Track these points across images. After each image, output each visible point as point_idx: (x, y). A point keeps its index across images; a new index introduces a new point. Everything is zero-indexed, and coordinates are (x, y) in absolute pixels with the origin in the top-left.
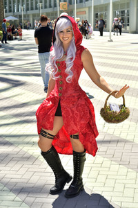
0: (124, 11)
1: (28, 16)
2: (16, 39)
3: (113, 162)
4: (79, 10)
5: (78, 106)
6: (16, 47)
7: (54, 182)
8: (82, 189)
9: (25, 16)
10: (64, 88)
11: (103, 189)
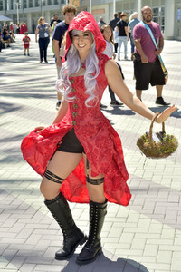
0: (157, 9)
1: (26, 16)
2: (8, 46)
3: (142, 216)
4: (95, 8)
5: (98, 139)
6: (9, 58)
7: (61, 243)
8: (100, 253)
9: (21, 16)
10: (80, 114)
11: (128, 252)
